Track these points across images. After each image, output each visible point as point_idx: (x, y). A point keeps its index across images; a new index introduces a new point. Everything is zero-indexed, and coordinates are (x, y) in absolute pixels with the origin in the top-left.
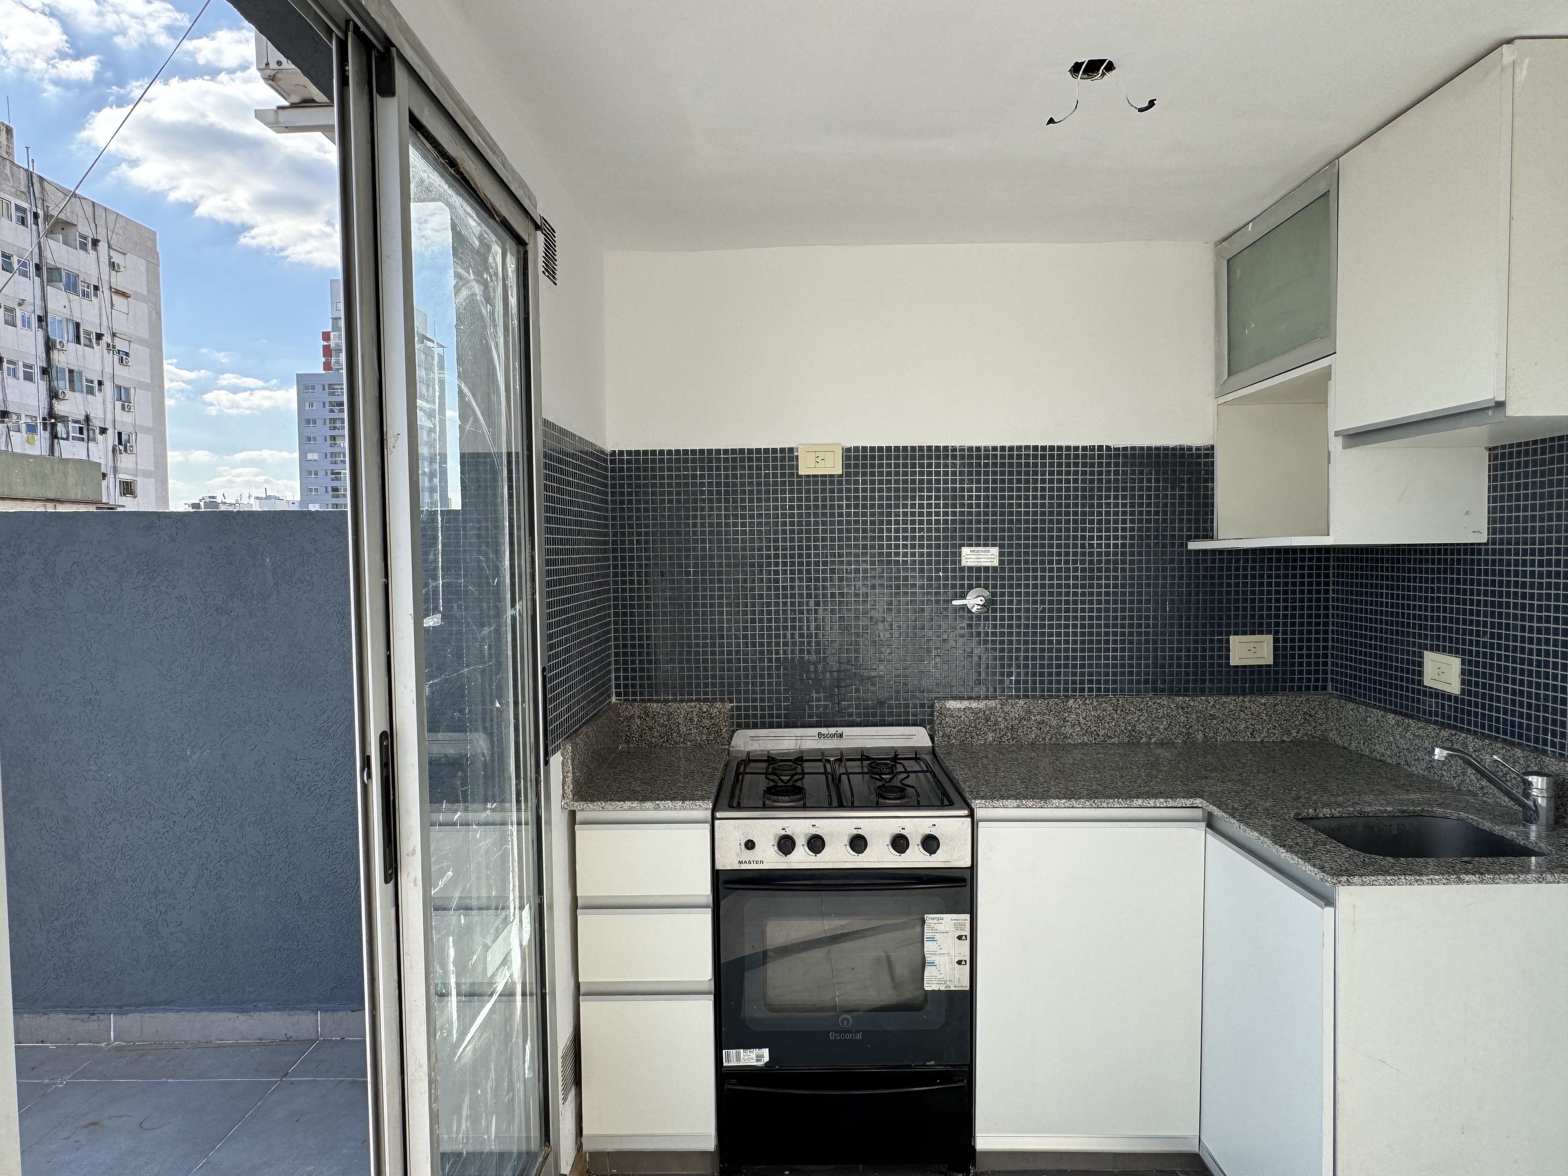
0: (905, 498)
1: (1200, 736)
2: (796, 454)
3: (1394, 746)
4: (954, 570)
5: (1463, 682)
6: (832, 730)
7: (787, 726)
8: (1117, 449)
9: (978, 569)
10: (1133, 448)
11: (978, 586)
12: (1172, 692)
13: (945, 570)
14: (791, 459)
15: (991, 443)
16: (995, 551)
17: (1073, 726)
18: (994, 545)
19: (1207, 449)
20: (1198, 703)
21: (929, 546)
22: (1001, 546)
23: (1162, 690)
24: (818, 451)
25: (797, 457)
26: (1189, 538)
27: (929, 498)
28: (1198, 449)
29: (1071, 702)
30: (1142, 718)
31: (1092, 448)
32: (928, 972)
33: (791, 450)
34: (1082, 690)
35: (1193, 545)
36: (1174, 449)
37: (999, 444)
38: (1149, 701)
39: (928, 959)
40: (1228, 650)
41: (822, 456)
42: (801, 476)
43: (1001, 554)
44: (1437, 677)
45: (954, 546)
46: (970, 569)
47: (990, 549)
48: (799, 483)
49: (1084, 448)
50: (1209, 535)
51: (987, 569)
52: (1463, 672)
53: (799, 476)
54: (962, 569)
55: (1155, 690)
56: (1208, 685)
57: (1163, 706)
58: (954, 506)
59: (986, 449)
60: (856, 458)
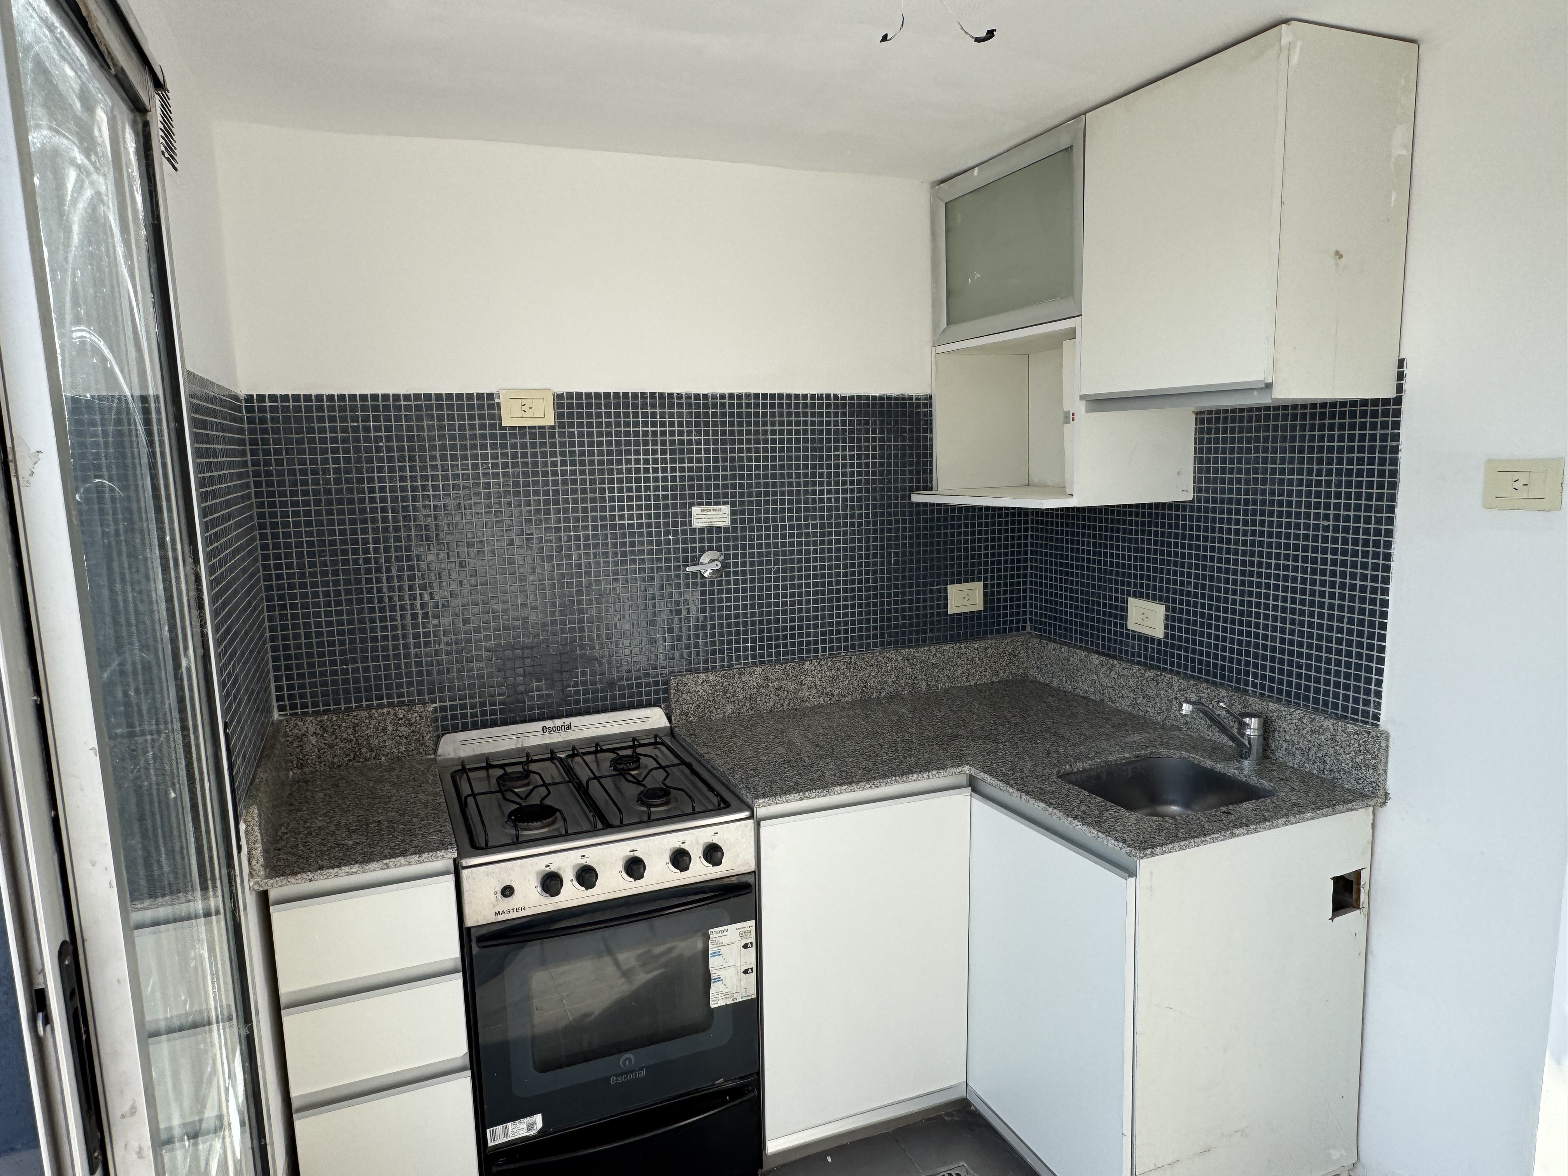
0: (628, 452)
1: (924, 685)
2: (497, 400)
3: (1097, 684)
4: (684, 532)
5: (1166, 627)
6: (559, 722)
7: (504, 723)
8: (844, 398)
9: (710, 530)
10: (859, 397)
11: (711, 548)
12: (899, 644)
13: (676, 533)
14: (491, 407)
15: (720, 390)
16: (726, 509)
17: (809, 688)
18: (725, 503)
19: (926, 399)
20: (921, 653)
21: (657, 507)
22: (733, 504)
23: (889, 643)
24: (525, 398)
25: (499, 404)
26: (912, 490)
27: (655, 452)
28: (918, 398)
29: (807, 665)
30: (873, 674)
31: (820, 397)
32: (714, 989)
33: (491, 396)
34: (816, 651)
35: (916, 498)
36: (896, 398)
37: (727, 391)
38: (877, 655)
39: (713, 976)
40: (946, 599)
41: (529, 403)
42: (505, 428)
43: (733, 513)
44: (1140, 622)
45: (683, 506)
46: (702, 530)
47: (721, 507)
48: (503, 436)
49: (813, 397)
50: (927, 486)
51: (718, 529)
52: (1167, 618)
53: (502, 428)
54: (693, 531)
55: (883, 644)
56: (929, 635)
57: (890, 660)
58: (682, 461)
59: (714, 397)
60: (570, 406)
